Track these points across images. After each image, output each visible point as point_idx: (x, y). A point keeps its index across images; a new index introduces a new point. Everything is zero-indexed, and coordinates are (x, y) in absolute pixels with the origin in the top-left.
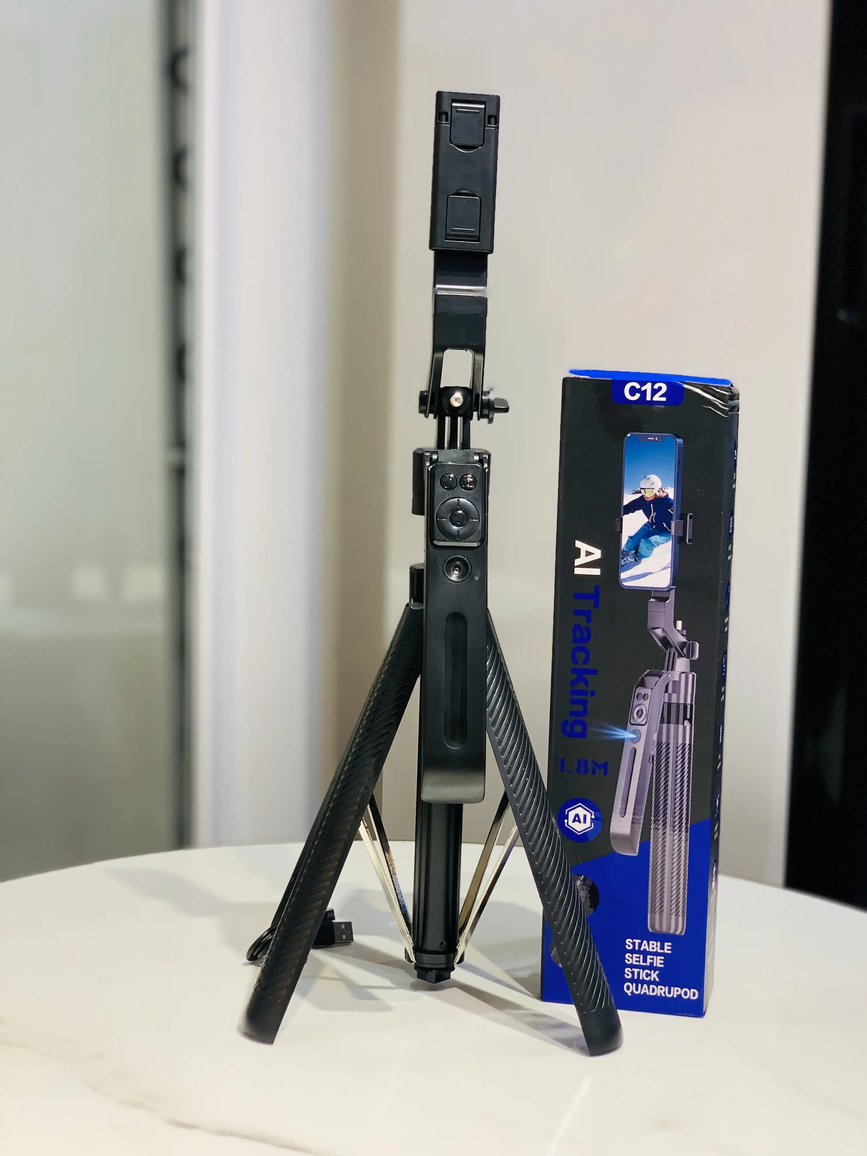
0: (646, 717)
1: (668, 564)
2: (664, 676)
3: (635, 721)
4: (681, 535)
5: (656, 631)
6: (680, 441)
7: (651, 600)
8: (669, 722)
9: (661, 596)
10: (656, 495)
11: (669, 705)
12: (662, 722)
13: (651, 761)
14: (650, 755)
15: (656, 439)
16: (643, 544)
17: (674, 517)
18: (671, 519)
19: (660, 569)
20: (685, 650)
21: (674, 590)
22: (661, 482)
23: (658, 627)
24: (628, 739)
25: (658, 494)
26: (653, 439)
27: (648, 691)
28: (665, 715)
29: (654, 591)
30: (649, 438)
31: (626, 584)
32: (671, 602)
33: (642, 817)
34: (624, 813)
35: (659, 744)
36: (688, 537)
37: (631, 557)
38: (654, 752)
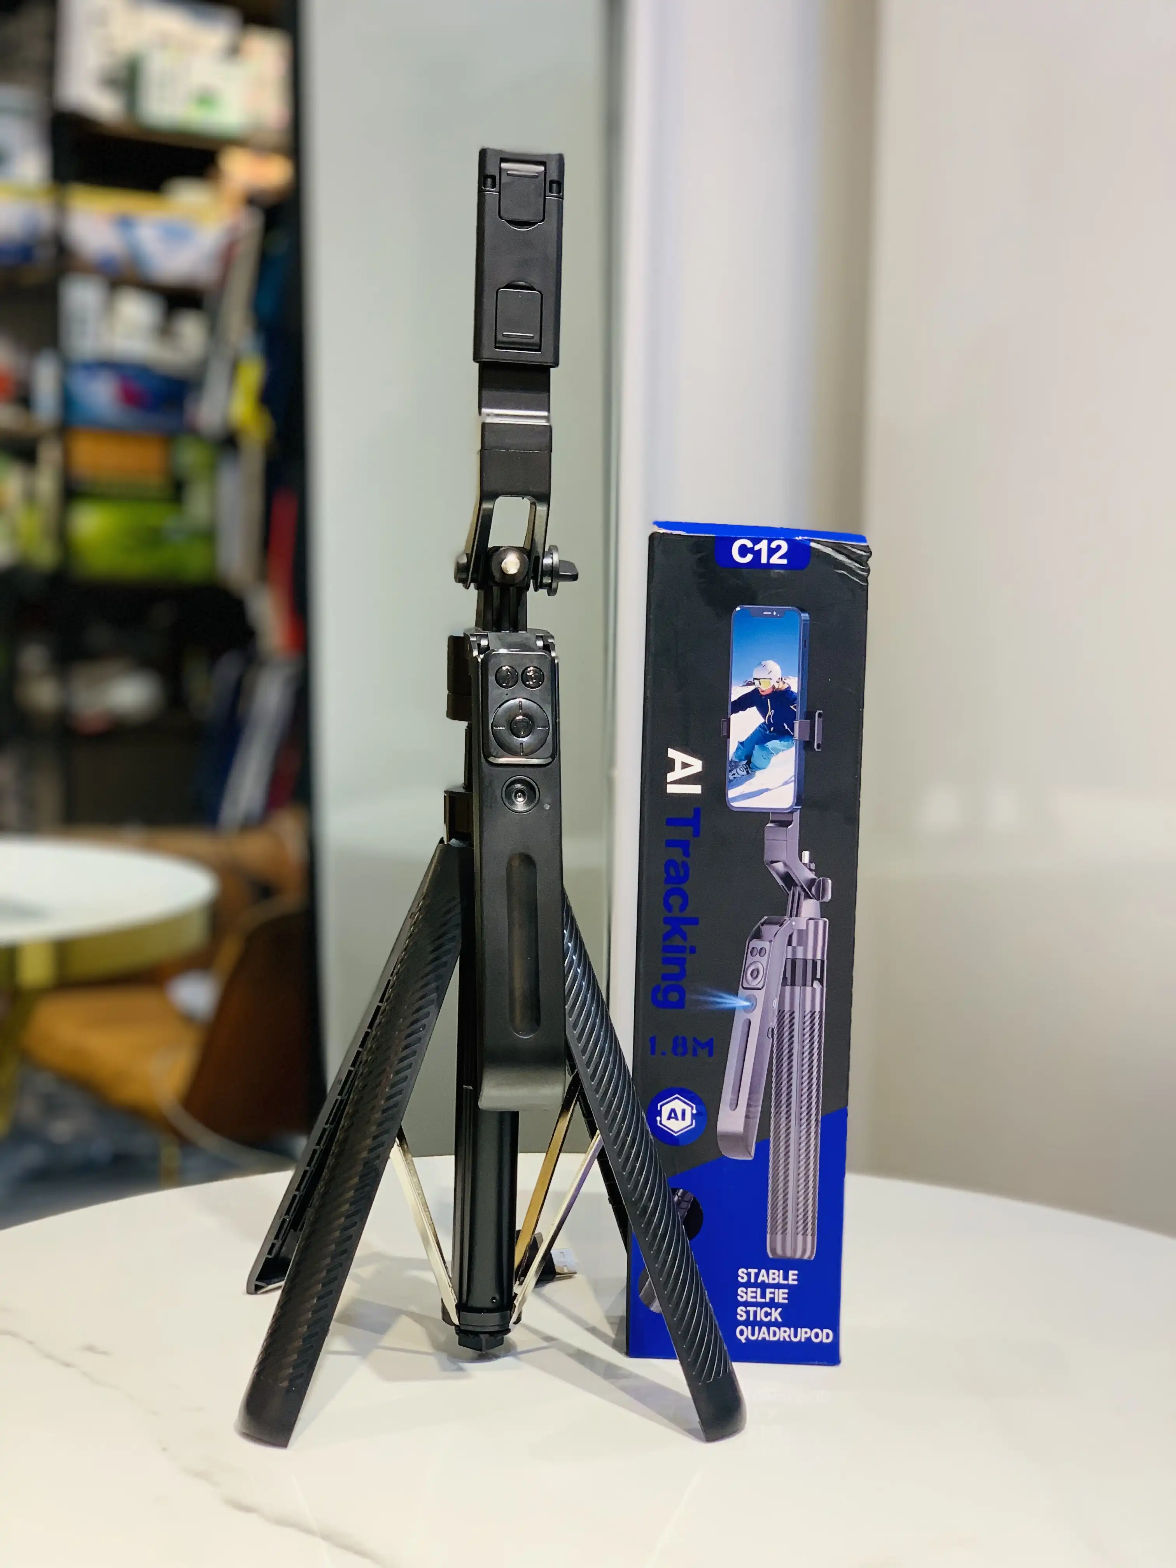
0: (763, 978)
1: (789, 777)
2: (786, 924)
3: (748, 983)
4: (808, 739)
5: (775, 865)
6: (805, 616)
7: (769, 825)
8: (793, 984)
9: (782, 820)
10: (774, 687)
11: (794, 962)
12: (784, 984)
13: (770, 1036)
14: (769, 1028)
15: (775, 613)
16: (757, 751)
17: (798, 715)
18: (794, 719)
19: (781, 784)
20: (813, 890)
21: (799, 811)
22: (782, 670)
23: (777, 860)
24: (740, 1007)
25: (777, 686)
26: (770, 613)
27: (765, 944)
28: (789, 975)
29: (772, 813)
30: (765, 613)
31: (735, 804)
32: (795, 827)
33: (760, 1109)
34: (735, 1105)
35: (781, 1012)
36: (817, 741)
37: (741, 769)
38: (774, 1024)
